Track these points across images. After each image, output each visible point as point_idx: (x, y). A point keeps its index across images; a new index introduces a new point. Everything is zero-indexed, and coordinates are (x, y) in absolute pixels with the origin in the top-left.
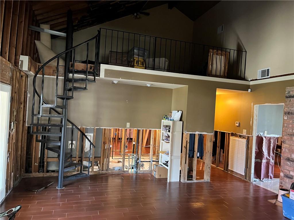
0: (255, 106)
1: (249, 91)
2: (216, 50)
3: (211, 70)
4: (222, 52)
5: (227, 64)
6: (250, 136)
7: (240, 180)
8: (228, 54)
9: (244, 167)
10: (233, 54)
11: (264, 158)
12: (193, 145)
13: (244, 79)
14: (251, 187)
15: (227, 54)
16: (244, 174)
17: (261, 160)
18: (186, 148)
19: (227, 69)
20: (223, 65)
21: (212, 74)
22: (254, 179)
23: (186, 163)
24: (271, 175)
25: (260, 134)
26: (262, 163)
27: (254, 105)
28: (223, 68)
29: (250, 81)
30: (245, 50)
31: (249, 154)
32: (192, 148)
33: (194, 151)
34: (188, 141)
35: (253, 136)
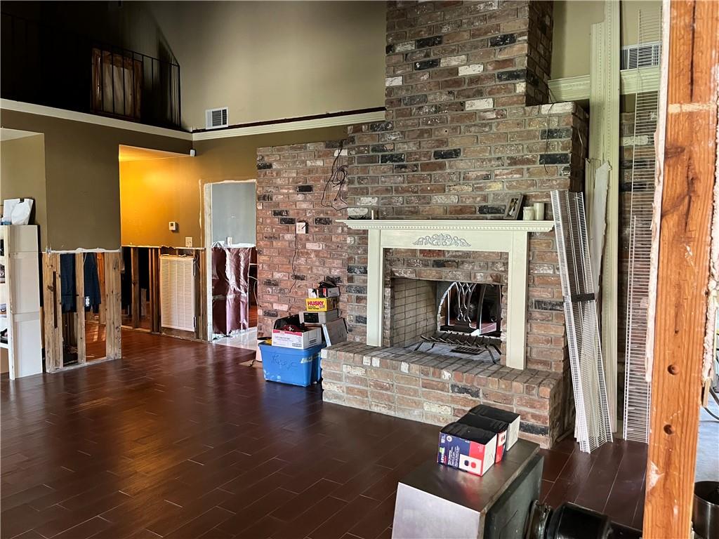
0: (205, 185)
1: (191, 155)
2: (109, 53)
3: (100, 99)
4: (124, 59)
5: (138, 90)
6: (201, 249)
7: (186, 343)
8: (140, 65)
9: (193, 315)
10: (151, 69)
11: (229, 292)
12: (71, 280)
13: (179, 127)
14: (209, 349)
15: (137, 66)
16: (193, 330)
17: (225, 295)
18: (54, 289)
19: (139, 102)
20: (129, 91)
21: (105, 109)
22: (214, 336)
23: (56, 326)
24: (245, 322)
25: (220, 244)
26: (227, 302)
27: (203, 184)
28: (130, 98)
29: (192, 133)
30: (177, 62)
31: (201, 285)
32: (68, 288)
33: (75, 295)
34: (59, 272)
35: (205, 249)
